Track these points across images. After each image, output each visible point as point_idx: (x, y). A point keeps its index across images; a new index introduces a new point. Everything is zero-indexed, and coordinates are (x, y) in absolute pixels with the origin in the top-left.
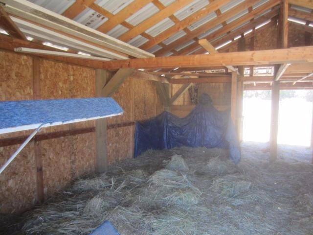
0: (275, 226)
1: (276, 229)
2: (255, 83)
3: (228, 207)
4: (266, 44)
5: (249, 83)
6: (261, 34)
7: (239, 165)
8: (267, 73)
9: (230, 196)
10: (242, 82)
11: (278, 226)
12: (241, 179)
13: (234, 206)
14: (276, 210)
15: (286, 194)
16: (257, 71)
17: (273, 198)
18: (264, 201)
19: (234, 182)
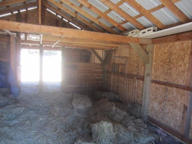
0: (37, 130)
1: (38, 131)
2: (30, 44)
3: (6, 128)
4: (35, 21)
5: (27, 44)
6: (32, 14)
7: (18, 98)
8: (37, 39)
9: (8, 120)
10: (20, 43)
11: (39, 129)
12: (17, 107)
13: (11, 126)
14: (39, 120)
15: (46, 110)
16: (31, 37)
17: (38, 114)
18: (32, 117)
19: (11, 110)
